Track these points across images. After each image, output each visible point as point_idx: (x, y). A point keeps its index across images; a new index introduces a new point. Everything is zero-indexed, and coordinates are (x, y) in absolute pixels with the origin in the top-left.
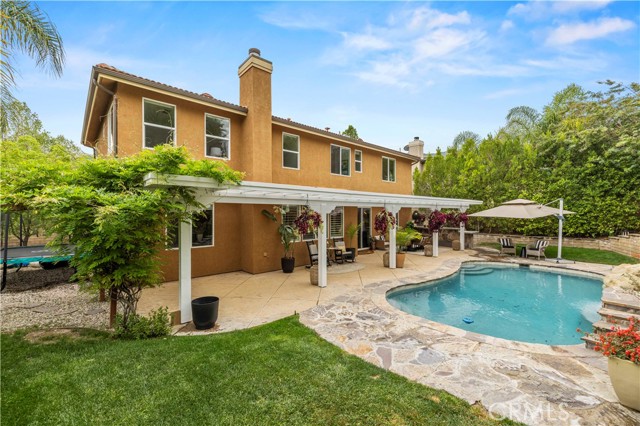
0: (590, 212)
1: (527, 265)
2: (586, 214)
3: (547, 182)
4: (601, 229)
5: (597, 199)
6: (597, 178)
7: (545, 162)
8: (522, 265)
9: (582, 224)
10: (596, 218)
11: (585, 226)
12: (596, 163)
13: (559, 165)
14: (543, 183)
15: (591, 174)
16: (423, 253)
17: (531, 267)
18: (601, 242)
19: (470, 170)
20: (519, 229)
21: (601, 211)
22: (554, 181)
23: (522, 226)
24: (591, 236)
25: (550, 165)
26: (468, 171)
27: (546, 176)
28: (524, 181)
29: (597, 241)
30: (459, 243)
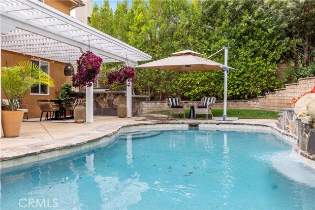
0: (244, 73)
1: (196, 125)
2: (240, 74)
3: (210, 41)
4: (252, 89)
5: (249, 59)
6: (249, 39)
7: (208, 21)
8: (191, 125)
9: (238, 85)
10: (249, 78)
11: (240, 87)
12: (249, 23)
13: (220, 25)
14: (207, 42)
15: (245, 34)
16: (73, 121)
17: (200, 126)
18: (252, 103)
19: (140, 25)
20: (186, 94)
21: (252, 71)
22: (216, 40)
23: (189, 90)
24: (244, 98)
25: (213, 24)
26: (138, 26)
27: (209, 34)
28: (190, 39)
29: (249, 102)
30: (125, 109)
